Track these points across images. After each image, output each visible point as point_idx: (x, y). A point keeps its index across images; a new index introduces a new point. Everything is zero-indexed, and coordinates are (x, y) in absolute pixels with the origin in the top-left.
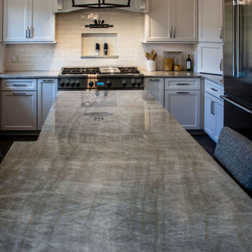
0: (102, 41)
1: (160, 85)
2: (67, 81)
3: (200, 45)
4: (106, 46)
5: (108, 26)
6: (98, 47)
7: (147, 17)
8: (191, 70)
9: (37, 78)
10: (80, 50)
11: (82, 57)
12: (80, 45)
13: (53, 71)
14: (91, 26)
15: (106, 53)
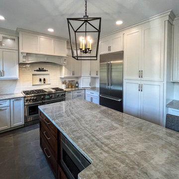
0: (42, 77)
1: (71, 94)
2: (29, 98)
3: (82, 78)
4: (44, 80)
5: (45, 71)
6: (40, 80)
7: (64, 67)
8: (78, 87)
9: (10, 99)
10: (32, 82)
11: (33, 85)
12: (32, 79)
13: (17, 94)
14: (37, 71)
15: (44, 83)
